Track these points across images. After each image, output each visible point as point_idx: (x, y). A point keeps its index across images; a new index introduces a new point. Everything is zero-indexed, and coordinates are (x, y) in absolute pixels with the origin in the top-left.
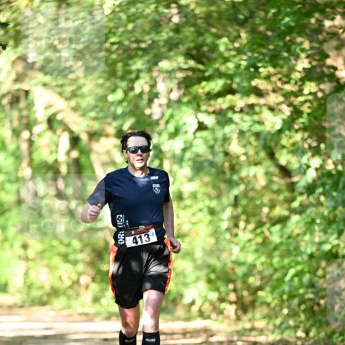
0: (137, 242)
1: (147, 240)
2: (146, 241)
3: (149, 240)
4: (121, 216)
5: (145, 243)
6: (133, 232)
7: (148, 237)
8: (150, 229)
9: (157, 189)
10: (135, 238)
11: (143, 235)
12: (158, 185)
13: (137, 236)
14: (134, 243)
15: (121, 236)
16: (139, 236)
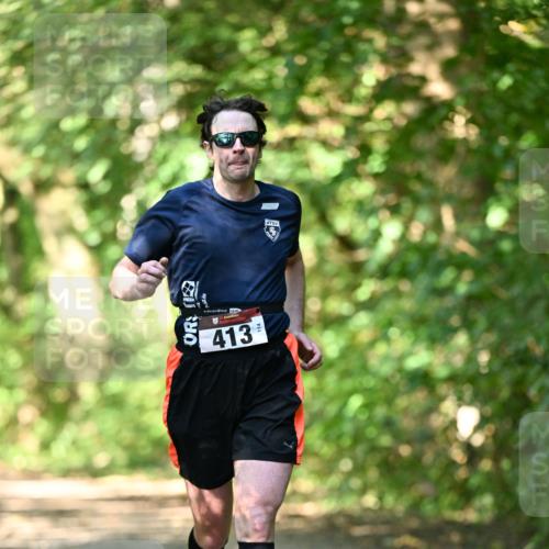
0: (222, 343)
1: (246, 338)
2: (243, 341)
3: (250, 339)
4: (192, 283)
5: (239, 345)
6: (215, 320)
7: (247, 333)
8: (253, 315)
9: (272, 230)
10: (219, 333)
11: (236, 328)
12: (277, 223)
13: (224, 330)
14: (215, 343)
15: (190, 327)
16: (227, 328)
